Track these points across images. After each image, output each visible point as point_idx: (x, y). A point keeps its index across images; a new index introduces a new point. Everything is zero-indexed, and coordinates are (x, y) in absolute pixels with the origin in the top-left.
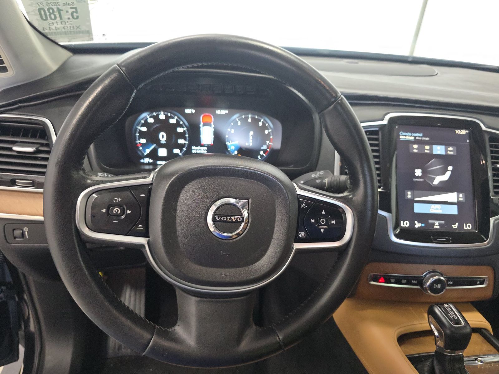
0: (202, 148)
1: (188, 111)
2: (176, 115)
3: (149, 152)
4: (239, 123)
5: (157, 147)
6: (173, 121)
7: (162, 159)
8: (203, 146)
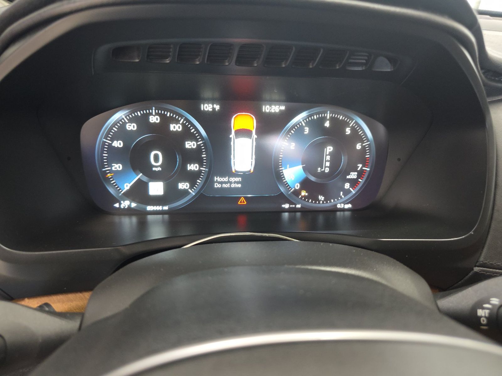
0: (232, 179)
1: (207, 107)
2: (182, 116)
3: (128, 188)
4: (307, 130)
5: (145, 179)
6: (175, 127)
7: (157, 200)
8: (236, 175)
